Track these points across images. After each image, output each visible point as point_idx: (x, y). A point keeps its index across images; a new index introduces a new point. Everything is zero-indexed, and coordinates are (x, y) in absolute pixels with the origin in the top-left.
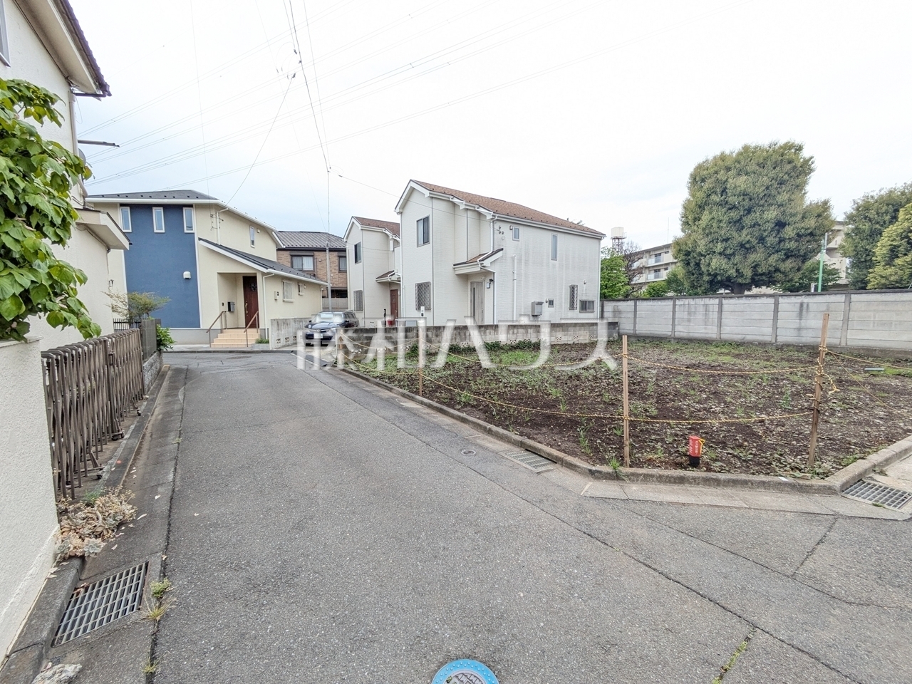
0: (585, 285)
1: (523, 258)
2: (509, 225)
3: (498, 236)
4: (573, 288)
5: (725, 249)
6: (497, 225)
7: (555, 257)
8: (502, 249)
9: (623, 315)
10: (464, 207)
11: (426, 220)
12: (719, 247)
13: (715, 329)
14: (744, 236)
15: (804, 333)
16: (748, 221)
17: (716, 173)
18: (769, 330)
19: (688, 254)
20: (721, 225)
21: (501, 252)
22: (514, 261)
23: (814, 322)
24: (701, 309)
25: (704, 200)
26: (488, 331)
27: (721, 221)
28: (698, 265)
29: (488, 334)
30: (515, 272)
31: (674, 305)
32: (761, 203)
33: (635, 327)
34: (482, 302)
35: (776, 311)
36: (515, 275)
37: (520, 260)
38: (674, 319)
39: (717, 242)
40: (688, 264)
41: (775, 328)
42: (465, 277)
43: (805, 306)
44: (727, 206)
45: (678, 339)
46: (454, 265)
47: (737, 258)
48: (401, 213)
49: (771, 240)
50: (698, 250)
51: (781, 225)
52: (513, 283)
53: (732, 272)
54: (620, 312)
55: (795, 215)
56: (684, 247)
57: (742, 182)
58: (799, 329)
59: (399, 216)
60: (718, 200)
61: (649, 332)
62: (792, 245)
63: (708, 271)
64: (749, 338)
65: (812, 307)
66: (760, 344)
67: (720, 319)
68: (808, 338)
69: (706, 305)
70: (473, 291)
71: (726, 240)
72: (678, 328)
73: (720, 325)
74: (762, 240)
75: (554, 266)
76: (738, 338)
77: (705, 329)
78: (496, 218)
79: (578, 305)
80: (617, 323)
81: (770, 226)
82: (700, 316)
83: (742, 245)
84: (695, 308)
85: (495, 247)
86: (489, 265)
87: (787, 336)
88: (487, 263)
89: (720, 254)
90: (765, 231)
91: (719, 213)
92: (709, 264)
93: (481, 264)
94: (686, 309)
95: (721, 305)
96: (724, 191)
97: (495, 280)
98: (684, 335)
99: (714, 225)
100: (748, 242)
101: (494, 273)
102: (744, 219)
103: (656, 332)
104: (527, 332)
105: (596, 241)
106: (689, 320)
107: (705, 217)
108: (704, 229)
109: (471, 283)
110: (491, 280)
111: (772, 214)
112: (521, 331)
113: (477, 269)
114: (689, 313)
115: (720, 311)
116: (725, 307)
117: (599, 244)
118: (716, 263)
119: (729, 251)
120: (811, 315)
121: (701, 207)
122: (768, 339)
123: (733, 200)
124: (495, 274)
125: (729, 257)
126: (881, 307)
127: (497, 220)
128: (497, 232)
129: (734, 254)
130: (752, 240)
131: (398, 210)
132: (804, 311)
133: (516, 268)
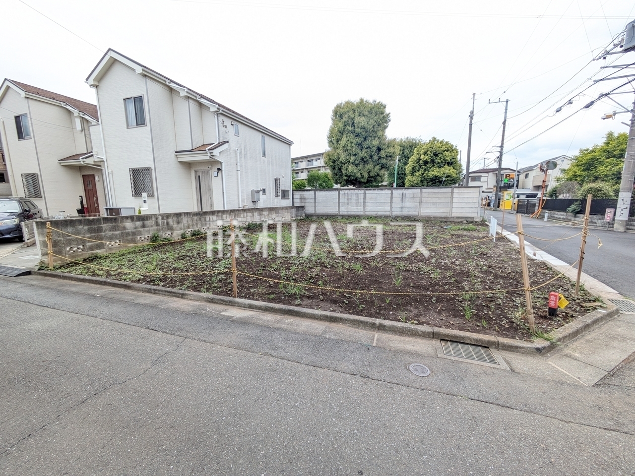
0: (283, 179)
1: (243, 152)
2: (231, 121)
3: (222, 129)
4: (276, 180)
5: (355, 160)
6: (221, 118)
7: (264, 155)
8: (228, 142)
9: (307, 201)
10: (186, 94)
11: (138, 100)
12: (352, 159)
13: (362, 209)
14: (363, 154)
15: (404, 209)
16: (365, 144)
17: (348, 112)
18: (388, 209)
19: (334, 162)
20: (352, 145)
21: (227, 144)
22: (236, 154)
23: (407, 203)
24: (354, 197)
25: (343, 128)
26: (224, 216)
27: (352, 143)
28: (340, 169)
29: (224, 218)
30: (239, 164)
31: (339, 194)
32: (371, 135)
33: (315, 209)
34: (210, 189)
35: (392, 198)
36: (239, 166)
37: (241, 153)
38: (339, 203)
39: (351, 156)
40: (334, 169)
41: (391, 207)
42: (188, 165)
43: (404, 194)
44: (355, 134)
45: (342, 216)
46: (176, 152)
47: (361, 167)
48: (97, 87)
49: (376, 158)
50: (340, 160)
51: (379, 149)
52: (237, 174)
53: (358, 175)
54: (305, 199)
55: (384, 145)
56: (332, 157)
57: (361, 121)
58: (402, 208)
59: (94, 90)
60: (350, 129)
61: (324, 212)
62: (384, 161)
63: (346, 173)
64: (379, 213)
65: (407, 196)
66: (385, 216)
67: (364, 202)
68: (405, 212)
69: (357, 194)
70: (199, 179)
71: (355, 155)
72: (342, 209)
73: (365, 207)
74: (371, 157)
75: (264, 161)
76: (374, 214)
77: (357, 209)
78: (221, 111)
79: (280, 193)
80: (304, 206)
81: (375, 149)
82: (354, 201)
83: (363, 159)
84: (351, 197)
85: (221, 138)
86: (218, 155)
87: (397, 212)
88: (216, 152)
89: (352, 163)
90: (373, 152)
91: (351, 137)
92: (347, 169)
93: (210, 153)
94: (346, 197)
95: (365, 194)
96: (353, 124)
97: (223, 169)
98: (345, 213)
99: (349, 145)
100: (365, 157)
101: (221, 163)
102: (363, 143)
103: (329, 212)
104: (253, 216)
105: (287, 146)
106: (348, 204)
107: (344, 140)
108: (344, 147)
109: (196, 171)
110: (219, 169)
111: (376, 143)
112: (249, 214)
113: (206, 157)
114: (348, 199)
115: (365, 198)
116: (367, 196)
117: (290, 149)
118: (351, 168)
119: (357, 162)
120: (407, 200)
121: (341, 133)
122: (388, 214)
123: (358, 130)
124: (223, 164)
125: (357, 165)
126: (433, 196)
127: (221, 114)
128: (221, 125)
129: (359, 164)
130: (367, 156)
131: (91, 81)
132: (404, 199)
133: (239, 160)
